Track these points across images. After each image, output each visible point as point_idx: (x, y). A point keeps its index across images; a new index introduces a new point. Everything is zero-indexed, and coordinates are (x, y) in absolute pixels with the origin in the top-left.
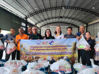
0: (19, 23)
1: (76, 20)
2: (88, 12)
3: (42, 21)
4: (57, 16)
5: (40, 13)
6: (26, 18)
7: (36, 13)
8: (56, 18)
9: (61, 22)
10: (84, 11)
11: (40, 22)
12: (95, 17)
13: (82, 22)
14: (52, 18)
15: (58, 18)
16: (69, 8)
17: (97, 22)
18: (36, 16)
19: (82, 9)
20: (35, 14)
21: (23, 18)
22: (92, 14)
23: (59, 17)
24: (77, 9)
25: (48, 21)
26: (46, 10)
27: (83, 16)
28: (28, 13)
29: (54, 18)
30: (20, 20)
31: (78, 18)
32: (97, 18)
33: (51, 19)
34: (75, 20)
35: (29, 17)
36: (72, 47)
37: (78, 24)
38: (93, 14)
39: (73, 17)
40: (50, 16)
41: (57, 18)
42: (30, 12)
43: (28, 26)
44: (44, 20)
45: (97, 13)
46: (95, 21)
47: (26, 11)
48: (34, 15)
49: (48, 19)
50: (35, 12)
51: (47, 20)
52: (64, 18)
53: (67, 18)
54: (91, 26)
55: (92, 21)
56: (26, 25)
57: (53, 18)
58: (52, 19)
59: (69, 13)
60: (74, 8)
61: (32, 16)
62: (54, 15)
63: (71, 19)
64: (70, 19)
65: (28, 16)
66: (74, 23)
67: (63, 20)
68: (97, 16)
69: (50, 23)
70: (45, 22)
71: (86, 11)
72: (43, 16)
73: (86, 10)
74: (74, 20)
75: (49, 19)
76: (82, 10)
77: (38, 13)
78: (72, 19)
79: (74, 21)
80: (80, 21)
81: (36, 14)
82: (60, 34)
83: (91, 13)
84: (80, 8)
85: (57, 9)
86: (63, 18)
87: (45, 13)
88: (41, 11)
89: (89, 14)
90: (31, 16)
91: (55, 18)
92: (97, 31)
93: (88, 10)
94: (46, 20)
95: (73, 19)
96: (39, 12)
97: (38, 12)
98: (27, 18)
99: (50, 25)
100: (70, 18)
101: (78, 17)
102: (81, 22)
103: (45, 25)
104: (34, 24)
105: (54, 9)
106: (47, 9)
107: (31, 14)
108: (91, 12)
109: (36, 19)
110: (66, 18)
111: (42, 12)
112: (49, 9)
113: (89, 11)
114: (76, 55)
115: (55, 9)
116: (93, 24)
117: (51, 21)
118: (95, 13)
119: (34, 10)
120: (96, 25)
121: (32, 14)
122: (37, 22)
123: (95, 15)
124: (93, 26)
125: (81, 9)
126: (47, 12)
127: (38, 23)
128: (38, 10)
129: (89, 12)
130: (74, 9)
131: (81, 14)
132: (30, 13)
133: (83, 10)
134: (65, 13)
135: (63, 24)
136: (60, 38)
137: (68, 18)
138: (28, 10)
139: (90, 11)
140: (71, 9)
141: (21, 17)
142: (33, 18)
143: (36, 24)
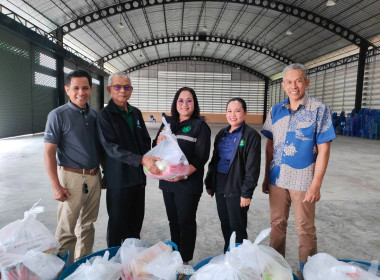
0: (26, 54)
1: (260, 51)
2: (306, 18)
3: (128, 51)
4: (186, 32)
5: (116, 12)
6: (59, 33)
7: (99, 12)
8: (182, 38)
9: (202, 58)
10: (291, 13)
13: (282, 58)
14: (168, 38)
15: (192, 38)
16: (238, 1)
17: (336, 62)
18: (100, 26)
19: (285, 5)
20: (96, 16)
21: (43, 33)
22: (321, 28)
23: (194, 37)
24: (265, 3)
25: (151, 52)
26: (145, 3)
27: (289, 33)
28: (66, 10)
30: (31, 43)
31: (267, 42)
32: (340, 44)
34: (255, 50)
35: (71, 30)
37: (264, 67)
38: (327, 27)
39: (250, 37)
40: (159, 30)
41: (187, 38)
42: (73, 7)
43: (67, 71)
44: (135, 47)
45: (341, 23)
48: (93, 20)
49: (150, 43)
50: (94, 8)
51: (148, 45)
52: (213, 39)
53: (226, 43)
54: (314, 75)
55: (318, 57)
56: (60, 66)
57: (171, 40)
58: (169, 42)
61: (85, 27)
62: (175, 28)
63: (241, 46)
64: (236, 44)
65: (68, 25)
67: (211, 48)
68: (338, 37)
69: (159, 61)
70: (139, 55)
71: (298, 16)
72: (132, 28)
73: (300, 10)
74: (251, 48)
75: (155, 41)
76: (283, 11)
77: (109, 15)
78: (244, 44)
79: (252, 52)
80: (275, 53)
81: (101, 18)
83: (320, 24)
84: (278, 3)
86: (210, 41)
87: (137, 16)
88: (123, 5)
89: (309, 25)
90: (78, 27)
91: (179, 40)
92: (336, 95)
93: (308, 13)
94: (141, 45)
95: (249, 45)
96: (112, 11)
97: (107, 9)
98: (64, 33)
99: (160, 66)
100: (237, 42)
101: (269, 36)
102: (278, 59)
103: (140, 66)
104: (94, 60)
107: (79, 18)
108: (317, 20)
109: (101, 42)
110: (221, 42)
111: (124, 10)
113: (310, 17)
115: (180, 1)
116: (323, 65)
117: (163, 50)
118: (333, 23)
120: (332, 70)
121: (83, 18)
122: (103, 52)
123: (333, 30)
124: (319, 73)
125: (281, 7)
126: (145, 13)
127: (110, 57)
128: (111, 3)
129: (313, 21)
130: (253, 4)
131: (283, 26)
132: (73, 12)
133: (289, 9)
134: (218, 19)
137: (229, 41)
139: (315, 16)
140: (245, 2)
141: (37, 28)
142: (86, 36)
143: (101, 61)
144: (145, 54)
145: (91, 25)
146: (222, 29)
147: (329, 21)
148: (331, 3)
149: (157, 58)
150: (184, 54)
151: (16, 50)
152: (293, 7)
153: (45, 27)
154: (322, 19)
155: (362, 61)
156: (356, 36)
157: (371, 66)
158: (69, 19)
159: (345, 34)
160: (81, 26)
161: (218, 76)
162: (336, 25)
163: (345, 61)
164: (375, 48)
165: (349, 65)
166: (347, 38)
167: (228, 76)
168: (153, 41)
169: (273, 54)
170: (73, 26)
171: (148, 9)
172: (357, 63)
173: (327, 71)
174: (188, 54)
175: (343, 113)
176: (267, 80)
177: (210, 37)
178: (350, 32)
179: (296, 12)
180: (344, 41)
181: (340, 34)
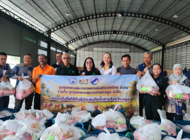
0: (35, 42)
1: (143, 38)
2: (165, 23)
3: (79, 39)
4: (107, 30)
5: (75, 23)
6: (49, 32)
7: (67, 23)
8: (105, 32)
9: (115, 41)
10: (158, 21)
11: (75, 41)
12: (179, 32)
13: (155, 41)
14: (98, 33)
15: (110, 33)
16: (131, 16)
17: (182, 43)
18: (67, 29)
19: (154, 17)
20: (66, 25)
21: (42, 32)
22: (173, 28)
24: (144, 16)
25: (90, 39)
26: (88, 18)
27: (156, 30)
28: (53, 22)
29: (102, 33)
30: (37, 37)
31: (146, 34)
32: (183, 35)
33: (96, 35)
34: (141, 37)
35: (54, 31)
36: (129, 89)
37: (146, 45)
38: (176, 27)
39: (138, 31)
40: (94, 29)
41: (107, 33)
42: (55, 21)
43: (52, 49)
44: (83, 37)
45: (183, 25)
46: (179, 40)
47: (50, 19)
48: (64, 26)
49: (90, 35)
50: (65, 21)
51: (89, 36)
52: (120, 33)
53: (126, 34)
54: (172, 49)
55: (173, 41)
56: (49, 46)
57: (100, 33)
58: (98, 34)
59: (130, 25)
60: (139, 14)
61: (61, 29)
62: (101, 28)
64: (131, 35)
65: (53, 28)
66: (140, 44)
67: (119, 37)
68: (182, 31)
69: (94, 43)
70: (84, 41)
71: (161, 22)
72: (81, 29)
73: (162, 19)
74: (139, 37)
75: (92, 34)
76: (154, 20)
77: (71, 24)
78: (135, 35)
79: (139, 39)
81: (68, 25)
82: (111, 67)
83: (172, 25)
84: (151, 16)
85: (108, 16)
87: (84, 24)
88: (78, 19)
89: (167, 26)
90: (58, 29)
92: (182, 60)
93: (166, 20)
94: (85, 36)
95: (138, 35)
97: (71, 21)
98: (51, 32)
99: (94, 45)
100: (132, 34)
101: (148, 31)
102: (153, 42)
103: (85, 46)
104: (64, 43)
105: (102, 16)
106: (89, 17)
107: (58, 25)
108: (171, 23)
110: (124, 34)
111: (78, 22)
112: (92, 16)
113: (167, 22)
114: (137, 103)
115: (104, 16)
116: (175, 45)
117: (96, 38)
119: (63, 18)
120: (179, 47)
121: (60, 25)
122: (68, 40)
123: (179, 28)
124: (174, 49)
125: (152, 18)
127: (71, 42)
128: (72, 18)
129: (169, 24)
130: (139, 17)
131: (154, 26)
132: (56, 23)
133: (156, 18)
134: (122, 24)
135: (119, 44)
136: (110, 74)
137: (128, 34)
138: (52, 17)
139: (170, 21)
140: (135, 16)
142: (61, 33)
143: (67, 44)
144: (88, 40)
145: (63, 28)
146: (124, 28)
147: (177, 24)
148: (175, 16)
149: (93, 42)
150: (106, 40)
152: (158, 18)
153: (42, 29)
154: (173, 23)
158: (54, 26)
159: (186, 30)
161: (123, 50)
162: (181, 26)
165: (188, 45)
167: (128, 50)
168: (91, 34)
169: (150, 39)
170: (55, 29)
171: (89, 21)
173: (178, 48)
174: (108, 40)
175: (186, 69)
177: (119, 32)
178: (188, 29)
179: (160, 20)
180: (185, 34)
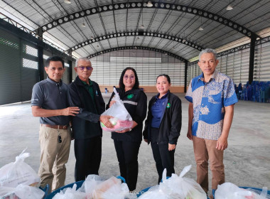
0: (16, 46)
1: (181, 42)
2: (212, 19)
3: (89, 43)
4: (129, 29)
5: (80, 16)
6: (40, 31)
7: (68, 16)
8: (126, 33)
9: (141, 47)
10: (202, 15)
11: (82, 46)
12: (231, 33)
13: (196, 47)
14: (117, 34)
15: (133, 34)
16: (165, 8)
17: (234, 49)
18: (68, 26)
19: (198, 10)
20: (66, 19)
21: (28, 31)
22: (223, 26)
23: (135, 33)
24: (184, 9)
25: (105, 44)
26: (100, 9)
27: (201, 29)
28: (45, 15)
29: (123, 34)
30: (20, 38)
31: (185, 36)
32: (237, 36)
33: (114, 37)
34: (178, 41)
35: (48, 29)
37: (184, 53)
38: (227, 25)
39: (174, 32)
40: (110, 28)
42: (50, 13)
43: (46, 57)
44: (94, 41)
45: (237, 22)
46: (230, 44)
47: (39, 10)
48: (64, 22)
49: (104, 38)
50: (65, 13)
52: (148, 34)
53: (157, 36)
54: (220, 58)
55: (222, 46)
56: (40, 54)
57: (119, 35)
58: (117, 36)
59: (163, 22)
60: (176, 6)
61: (58, 27)
62: (121, 26)
63: (168, 38)
64: (164, 38)
65: (46, 26)
66: (175, 51)
67: (147, 40)
68: (235, 31)
69: (111, 50)
70: (96, 46)
71: (207, 17)
72: (91, 27)
73: (209, 13)
74: (175, 40)
75: (107, 36)
76: (197, 14)
77: (75, 18)
78: (170, 37)
79: (175, 43)
80: (192, 43)
81: (69, 20)
83: (223, 23)
84: (193, 9)
85: (131, 7)
86: (146, 35)
87: (95, 19)
88: (85, 11)
89: (215, 24)
90: (53, 27)
92: (235, 72)
93: (214, 15)
94: (98, 39)
95: (173, 38)
96: (77, 15)
97: (74, 14)
98: (43, 31)
99: (112, 53)
100: (165, 36)
101: (188, 32)
102: (194, 47)
103: (97, 54)
104: (65, 50)
105: (122, 6)
106: (102, 7)
107: (54, 20)
108: (221, 20)
109: (70, 37)
110: (153, 36)
111: (86, 15)
112: (108, 6)
113: (216, 18)
115: (125, 8)
116: (225, 52)
117: (114, 42)
118: (232, 22)
119: (61, 9)
120: (231, 55)
121: (57, 21)
122: (72, 44)
123: (232, 27)
124: (224, 57)
125: (195, 11)
126: (100, 16)
127: (76, 47)
128: (76, 10)
129: (218, 21)
130: (176, 9)
131: (197, 24)
132: (50, 17)
133: (201, 12)
134: (152, 20)
135: (146, 52)
137: (159, 35)
138: (43, 7)
139: (219, 17)
140: (170, 8)
141: (24, 27)
142: (59, 32)
143: (70, 51)
144: (101, 45)
145: (62, 25)
146: (154, 27)
147: (229, 21)
148: (229, 8)
149: (109, 48)
150: (128, 45)
151: (10, 43)
152: (203, 11)
153: (30, 27)
154: (224, 19)
155: (253, 48)
156: (248, 31)
157: (259, 51)
158: (47, 22)
159: (240, 29)
160: (56, 26)
161: (152, 59)
162: (234, 23)
163: (241, 48)
164: (261, 39)
165: (244, 51)
166: (242, 32)
167: (159, 60)
168: (106, 36)
169: (190, 44)
170: (50, 26)
171: (102, 13)
172: (249, 50)
173: (229, 55)
174: (131, 45)
175: (240, 84)
176: (186, 62)
178: (243, 28)
179: (206, 14)
180: (240, 34)
181: (237, 29)
